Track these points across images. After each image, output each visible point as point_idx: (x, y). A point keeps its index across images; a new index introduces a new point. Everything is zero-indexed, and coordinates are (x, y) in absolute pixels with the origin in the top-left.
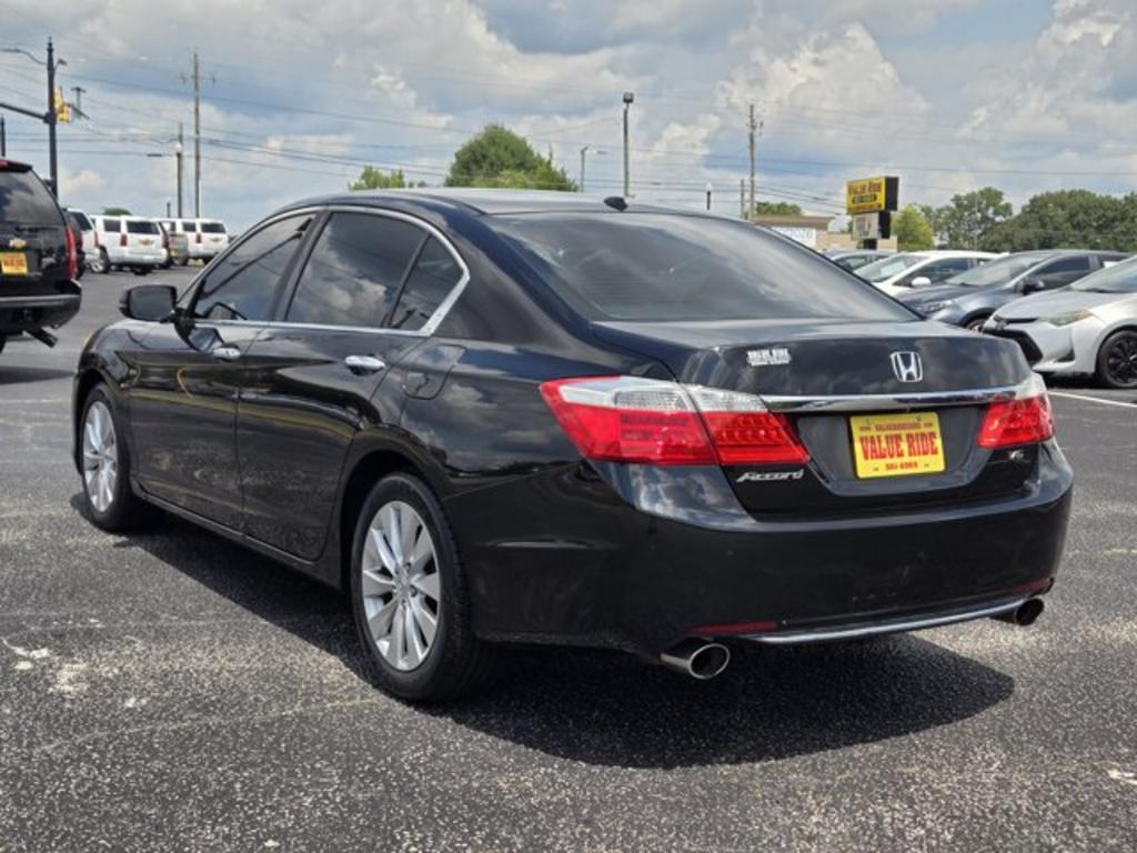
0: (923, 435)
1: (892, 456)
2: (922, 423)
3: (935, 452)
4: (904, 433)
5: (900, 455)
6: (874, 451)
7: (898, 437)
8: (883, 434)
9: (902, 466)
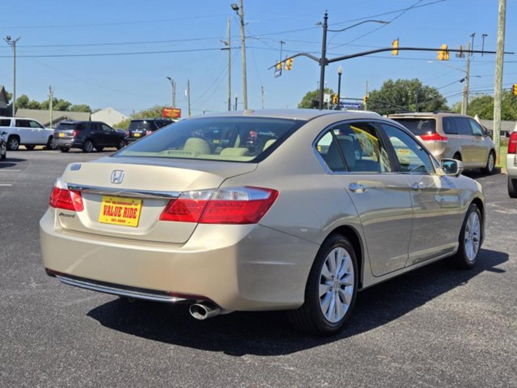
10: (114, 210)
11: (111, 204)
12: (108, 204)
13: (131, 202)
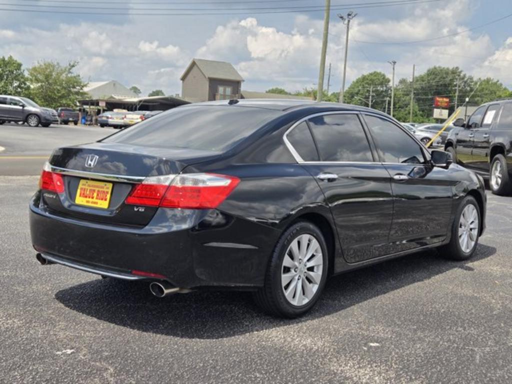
0: (104, 192)
1: (89, 197)
2: (105, 187)
3: (106, 200)
4: (97, 189)
5: (93, 198)
6: (84, 194)
7: (94, 191)
8: (89, 188)
9: (92, 203)
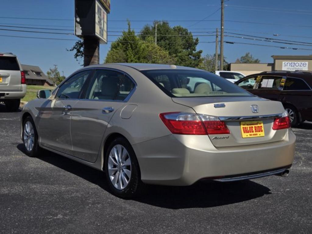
10: (249, 129)
11: (246, 126)
12: (245, 126)
13: (257, 123)
